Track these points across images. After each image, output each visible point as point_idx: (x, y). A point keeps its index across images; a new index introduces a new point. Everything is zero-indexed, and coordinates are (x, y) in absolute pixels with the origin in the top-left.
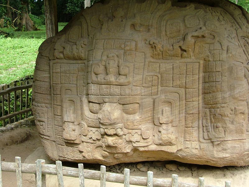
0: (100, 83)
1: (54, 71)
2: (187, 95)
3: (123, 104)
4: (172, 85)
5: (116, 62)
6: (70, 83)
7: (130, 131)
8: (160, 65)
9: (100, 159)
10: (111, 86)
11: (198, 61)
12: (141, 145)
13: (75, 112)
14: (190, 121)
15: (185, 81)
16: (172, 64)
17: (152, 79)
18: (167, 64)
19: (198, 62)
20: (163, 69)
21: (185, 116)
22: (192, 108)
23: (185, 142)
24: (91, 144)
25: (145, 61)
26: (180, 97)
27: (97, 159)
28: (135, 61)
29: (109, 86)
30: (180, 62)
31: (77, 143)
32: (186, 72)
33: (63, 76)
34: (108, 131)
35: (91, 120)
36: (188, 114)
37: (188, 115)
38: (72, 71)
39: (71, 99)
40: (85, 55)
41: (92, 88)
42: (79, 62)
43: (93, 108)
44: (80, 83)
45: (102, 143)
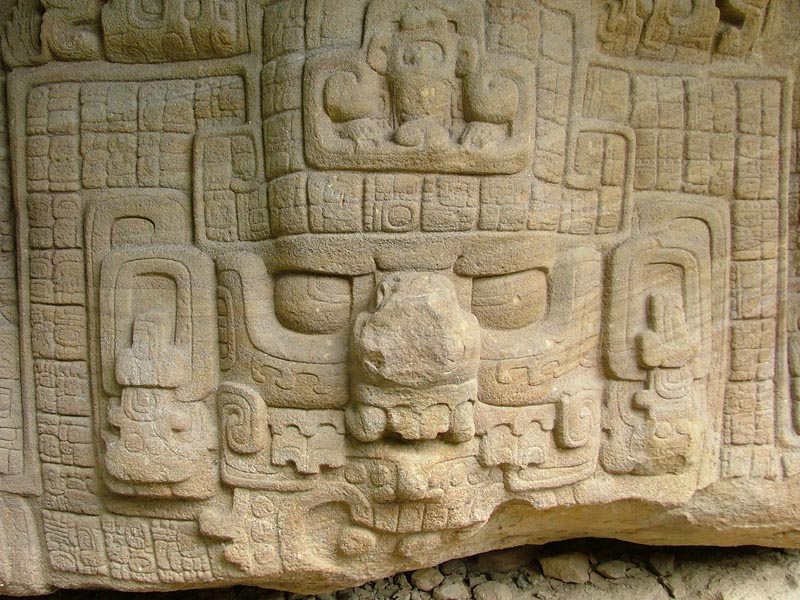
0: (370, 166)
1: (40, 122)
2: (742, 232)
3: (477, 278)
4: (680, 182)
5: (452, 55)
6: (147, 180)
7: (507, 414)
8: (632, 81)
9: (322, 568)
10: (431, 177)
11: (778, 71)
12: (547, 483)
13: (183, 334)
14: (752, 351)
15: (731, 165)
16: (680, 80)
17: (602, 150)
18: (661, 79)
19: (777, 79)
20: (646, 104)
21: (732, 330)
22: (758, 289)
23: (727, 450)
24: (278, 497)
25: (576, 60)
26: (715, 240)
27: (307, 568)
28: (541, 52)
29: (418, 179)
30: (711, 74)
31: (195, 494)
32: (738, 120)
33: (96, 146)
34: (410, 417)
35: (299, 367)
36: (744, 318)
37: (742, 323)
38: (160, 118)
39: (153, 265)
40: (242, 29)
41: (318, 193)
42: (202, 67)
43: (311, 301)
44: (214, 179)
45: (352, 486)
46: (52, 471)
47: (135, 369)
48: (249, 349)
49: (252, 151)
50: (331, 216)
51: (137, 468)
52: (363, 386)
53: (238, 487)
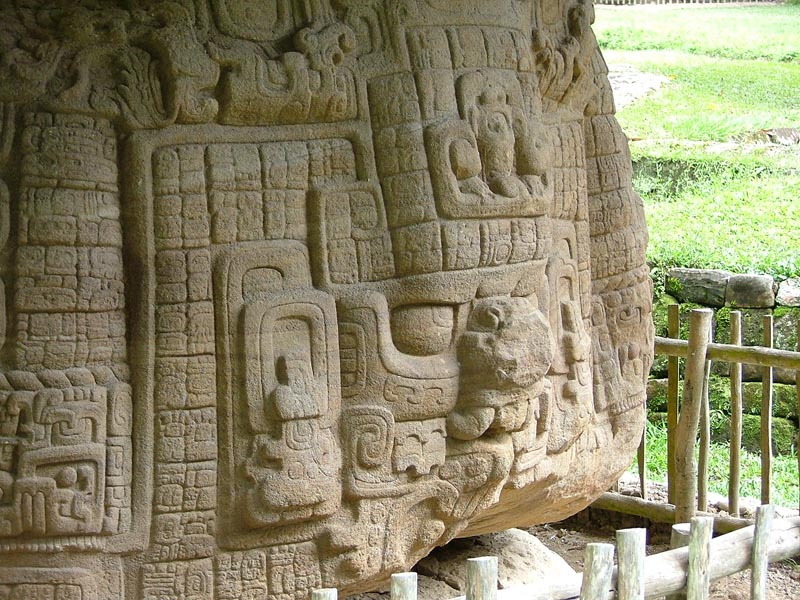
6: (274, 233)
10: (516, 221)
11: (579, 113)
13: (321, 368)
15: (576, 194)
18: (552, 129)
24: (391, 502)
29: (508, 222)
33: (226, 204)
34: (511, 413)
35: (429, 383)
38: (284, 177)
39: (293, 309)
40: (353, 98)
41: (453, 238)
42: (311, 131)
43: (435, 327)
44: (338, 230)
45: (445, 482)
46: (172, 520)
47: (298, 403)
48: (383, 374)
49: (374, 204)
50: (463, 256)
51: (299, 493)
52: (487, 392)
53: (366, 498)
